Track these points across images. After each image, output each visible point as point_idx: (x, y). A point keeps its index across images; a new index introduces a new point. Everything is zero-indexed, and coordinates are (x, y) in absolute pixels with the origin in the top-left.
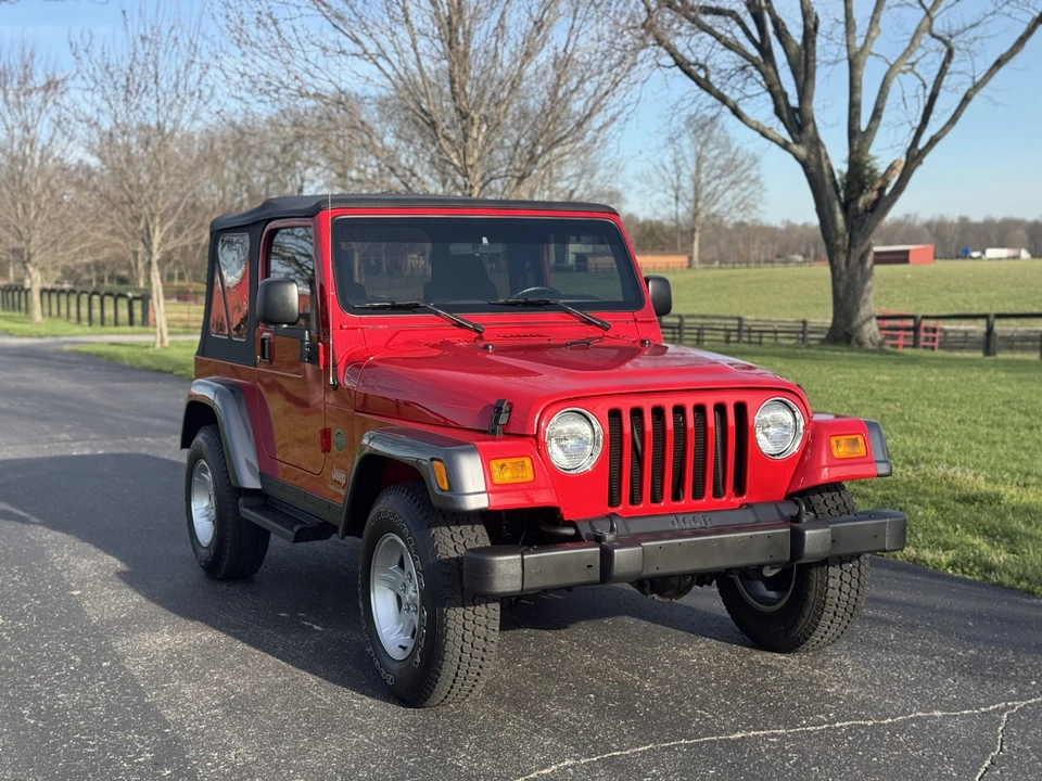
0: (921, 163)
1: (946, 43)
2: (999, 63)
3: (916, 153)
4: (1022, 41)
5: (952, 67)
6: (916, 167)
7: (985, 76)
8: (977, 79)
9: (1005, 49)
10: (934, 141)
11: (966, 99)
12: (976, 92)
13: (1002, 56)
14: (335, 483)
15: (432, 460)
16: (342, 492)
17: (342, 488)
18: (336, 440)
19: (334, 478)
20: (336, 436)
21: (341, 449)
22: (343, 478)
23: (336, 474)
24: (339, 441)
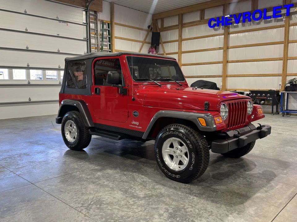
14: (133, 125)
15: (198, 118)
16: (137, 127)
17: (137, 126)
18: (134, 113)
19: (133, 123)
20: (134, 112)
21: (136, 116)
22: (137, 123)
23: (134, 122)
24: (135, 114)
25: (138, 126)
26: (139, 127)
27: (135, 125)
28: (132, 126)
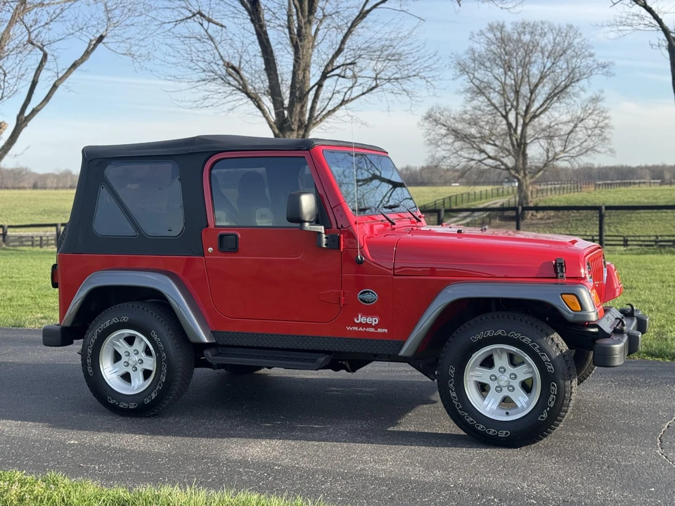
0: (26, 125)
1: (41, 49)
2: (74, 66)
3: (23, 119)
4: (87, 53)
5: (46, 65)
6: (24, 127)
7: (66, 73)
8: (60, 75)
9: (78, 57)
10: (34, 112)
11: (55, 87)
12: (60, 83)
13: (76, 61)
14: (360, 325)
15: (561, 294)
16: (372, 330)
17: (373, 327)
18: (361, 296)
19: (359, 322)
20: (361, 294)
21: (369, 302)
22: (374, 321)
23: (361, 319)
24: (367, 297)
25: (376, 327)
26: (379, 330)
27: (367, 325)
28: (356, 329)
